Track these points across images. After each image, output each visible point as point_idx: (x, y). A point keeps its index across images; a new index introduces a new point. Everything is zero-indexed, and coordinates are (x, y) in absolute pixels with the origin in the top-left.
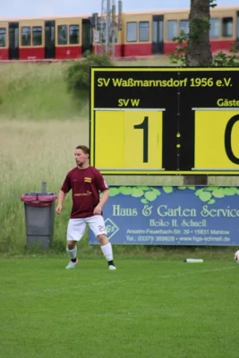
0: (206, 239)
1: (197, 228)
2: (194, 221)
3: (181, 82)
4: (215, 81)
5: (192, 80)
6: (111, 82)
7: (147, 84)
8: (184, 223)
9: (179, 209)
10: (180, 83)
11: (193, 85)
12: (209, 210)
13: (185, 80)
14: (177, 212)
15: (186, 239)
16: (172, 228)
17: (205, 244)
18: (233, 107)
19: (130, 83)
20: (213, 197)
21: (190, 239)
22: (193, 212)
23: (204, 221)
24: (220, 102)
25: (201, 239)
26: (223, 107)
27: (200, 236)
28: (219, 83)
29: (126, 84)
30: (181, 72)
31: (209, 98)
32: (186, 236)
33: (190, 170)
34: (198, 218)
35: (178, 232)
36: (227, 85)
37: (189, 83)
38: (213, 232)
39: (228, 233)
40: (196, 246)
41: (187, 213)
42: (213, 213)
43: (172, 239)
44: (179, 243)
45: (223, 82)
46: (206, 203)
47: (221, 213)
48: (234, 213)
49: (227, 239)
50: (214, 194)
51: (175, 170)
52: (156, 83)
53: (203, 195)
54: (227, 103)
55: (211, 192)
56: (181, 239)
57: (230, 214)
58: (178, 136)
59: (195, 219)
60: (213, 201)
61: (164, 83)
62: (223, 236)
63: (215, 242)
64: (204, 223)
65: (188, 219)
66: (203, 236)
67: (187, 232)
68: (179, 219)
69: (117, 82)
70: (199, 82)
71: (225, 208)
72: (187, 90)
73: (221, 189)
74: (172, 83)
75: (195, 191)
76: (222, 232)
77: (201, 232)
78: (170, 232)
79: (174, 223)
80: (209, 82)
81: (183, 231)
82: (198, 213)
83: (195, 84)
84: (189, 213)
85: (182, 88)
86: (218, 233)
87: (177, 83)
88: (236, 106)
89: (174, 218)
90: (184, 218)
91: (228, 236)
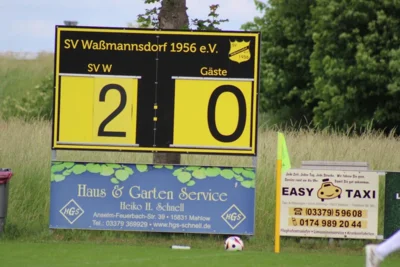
0: (183, 226)
1: (174, 213)
2: (170, 205)
3: (160, 46)
4: (198, 47)
5: (173, 44)
6: (80, 43)
7: (121, 47)
8: (160, 207)
9: (154, 191)
10: (159, 48)
11: (173, 50)
12: (188, 192)
13: (165, 45)
14: (152, 194)
15: (161, 225)
16: (146, 213)
17: (183, 231)
18: (218, 76)
19: (102, 46)
20: (193, 178)
21: (165, 225)
22: (170, 195)
24: (204, 71)
25: (178, 225)
26: (208, 76)
27: (176, 222)
28: (203, 49)
29: (96, 47)
30: (160, 35)
31: (192, 66)
32: (162, 221)
33: (168, 147)
34: (176, 202)
35: (151, 217)
36: (212, 51)
37: (169, 47)
38: (192, 218)
39: (208, 219)
40: (172, 234)
41: (162, 195)
42: (193, 196)
43: (146, 224)
44: (153, 230)
45: (208, 49)
46: (185, 184)
47: (201, 196)
48: (216, 197)
49: (208, 226)
50: (193, 174)
51: (152, 147)
52: (132, 47)
53: (182, 176)
54: (211, 72)
55: (191, 172)
56: (155, 225)
57: (211, 198)
58: (156, 107)
59: (172, 203)
60: (192, 183)
61: (141, 48)
62: (204, 223)
63: (194, 229)
64: (182, 207)
65: (164, 202)
66: (180, 222)
67: (162, 217)
68: (154, 202)
69: (87, 45)
70: (180, 47)
71: (206, 191)
72: (166, 55)
73: (203, 169)
74: (149, 47)
75: (173, 171)
76: (202, 219)
77: (178, 217)
78: (143, 216)
79: (148, 206)
80: (192, 48)
81: (157, 217)
82: (176, 196)
83: (176, 49)
84: (166, 195)
85: (161, 53)
86: (197, 219)
87: (155, 48)
88: (222, 76)
89: (148, 200)
90: (159, 200)
91: (208, 222)
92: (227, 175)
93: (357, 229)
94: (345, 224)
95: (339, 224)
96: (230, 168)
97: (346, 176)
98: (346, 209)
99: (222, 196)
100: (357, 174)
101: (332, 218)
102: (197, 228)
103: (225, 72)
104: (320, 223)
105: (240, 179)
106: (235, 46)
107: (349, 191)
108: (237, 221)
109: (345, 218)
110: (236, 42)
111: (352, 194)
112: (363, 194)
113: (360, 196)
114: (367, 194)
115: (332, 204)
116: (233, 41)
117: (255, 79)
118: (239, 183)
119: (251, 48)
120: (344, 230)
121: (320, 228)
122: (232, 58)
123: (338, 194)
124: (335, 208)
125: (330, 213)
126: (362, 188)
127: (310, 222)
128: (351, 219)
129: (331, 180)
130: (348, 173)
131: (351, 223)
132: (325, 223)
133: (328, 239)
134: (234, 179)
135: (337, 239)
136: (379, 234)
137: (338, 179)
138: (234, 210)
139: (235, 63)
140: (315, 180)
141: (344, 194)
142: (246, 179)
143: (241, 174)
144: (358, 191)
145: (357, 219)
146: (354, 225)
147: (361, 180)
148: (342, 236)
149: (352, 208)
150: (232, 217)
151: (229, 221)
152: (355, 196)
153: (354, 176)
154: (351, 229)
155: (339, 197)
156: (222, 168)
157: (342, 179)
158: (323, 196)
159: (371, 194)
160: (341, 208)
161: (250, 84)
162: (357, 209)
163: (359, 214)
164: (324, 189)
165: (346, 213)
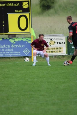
0: (13, 55)
1: (10, 51)
2: (9, 49)
3: (4, 5)
4: (14, 4)
5: (7, 4)
8: (6, 50)
9: (4, 46)
11: (7, 6)
12: (14, 45)
13: (5, 4)
14: (4, 47)
15: (7, 55)
16: (2, 52)
17: (13, 56)
18: (20, 12)
20: (15, 41)
21: (8, 55)
22: (9, 46)
23: (12, 49)
25: (11, 55)
26: (17, 12)
27: (11, 54)
28: (15, 5)
30: (3, 2)
31: (12, 10)
32: (7, 54)
33: (7, 33)
35: (4, 53)
36: (18, 5)
37: (6, 5)
38: (15, 52)
39: (20, 52)
41: (7, 47)
42: (15, 46)
43: (3, 55)
44: (5, 56)
45: (17, 5)
46: (13, 43)
47: (17, 46)
48: (21, 46)
49: (20, 55)
50: (15, 40)
51: (3, 33)
53: (12, 41)
54: (18, 11)
55: (14, 40)
56: (5, 55)
57: (20, 46)
58: (3, 22)
59: (9, 48)
60: (15, 43)
62: (18, 53)
63: (16, 55)
64: (12, 50)
65: (7, 49)
66: (12, 54)
67: (7, 53)
68: (5, 49)
70: (9, 5)
71: (19, 45)
72: (5, 7)
73: (17, 39)
74: (0, 5)
75: (9, 40)
76: (18, 52)
77: (11, 52)
78: (2, 53)
79: (3, 50)
80: (12, 5)
81: (6, 53)
83: (8, 5)
85: (4, 7)
86: (16, 52)
87: (2, 5)
88: (21, 12)
89: (3, 48)
90: (6, 48)
91: (20, 53)
92: (24, 40)
93: (60, 53)
94: (57, 52)
95: (55, 52)
96: (25, 38)
97: (56, 38)
98: (57, 47)
99: (23, 46)
100: (59, 37)
101: (53, 50)
102: (17, 55)
103: (22, 11)
105: (27, 41)
106: (24, 4)
107: (58, 42)
108: (27, 53)
109: (57, 50)
110: (24, 2)
111: (58, 43)
112: (61, 43)
113: (60, 43)
114: (62, 43)
115: (53, 46)
116: (23, 2)
117: (30, 13)
118: (27, 42)
119: (29, 4)
120: (57, 53)
121: (50, 53)
122: (23, 7)
123: (55, 43)
124: (54, 47)
125: (53, 49)
126: (61, 41)
127: (47, 52)
128: (58, 50)
129: (53, 40)
130: (57, 37)
131: (58, 51)
132: (51, 52)
133: (53, 56)
134: (26, 41)
135: (55, 56)
136: (66, 54)
137: (54, 39)
138: (26, 50)
139: (24, 8)
140: (48, 40)
141: (56, 43)
142: (29, 41)
143: (28, 40)
144: (60, 42)
145: (60, 50)
146: (59, 52)
147: (61, 39)
148: (56, 55)
149: (59, 47)
150: (26, 52)
151: (25, 53)
152: (59, 43)
153: (59, 38)
154: (59, 53)
155: (55, 44)
156: (23, 38)
157: (55, 39)
158: (51, 44)
159: (63, 43)
160: (56, 47)
161: (29, 14)
162: (60, 47)
163: (61, 48)
164: (51, 42)
165: (57, 48)
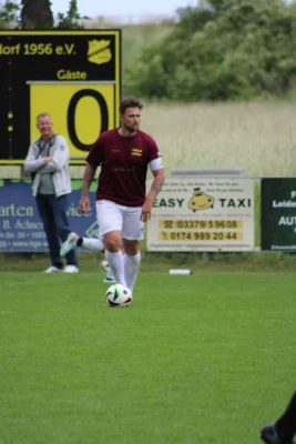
0: (45, 245)
1: (35, 230)
2: (30, 222)
3: (13, 48)
4: (54, 47)
5: (26, 46)
8: (19, 224)
9: (12, 207)
10: (11, 50)
11: (27, 53)
13: (18, 47)
14: (10, 211)
15: (20, 244)
16: (4, 231)
17: (44, 251)
18: (77, 80)
21: (25, 244)
22: (30, 211)
24: (61, 74)
25: (39, 244)
26: (65, 80)
27: (37, 240)
28: (59, 50)
30: (13, 37)
31: (47, 70)
32: (22, 240)
34: (36, 218)
35: (10, 235)
36: (69, 52)
37: (22, 50)
40: (32, 254)
41: (21, 212)
43: (4, 244)
44: (12, 250)
45: (65, 50)
51: (7, 158)
54: (69, 75)
56: (15, 244)
57: (74, 212)
58: (10, 116)
59: (32, 219)
65: (23, 220)
66: (42, 241)
67: (22, 235)
68: (12, 220)
70: (35, 49)
74: (1, 50)
77: (39, 235)
78: (1, 235)
79: (6, 224)
80: (47, 50)
81: (16, 234)
83: (30, 51)
84: (25, 211)
85: (13, 57)
87: (7, 50)
88: (81, 80)
89: (6, 218)
90: (18, 217)
93: (232, 242)
94: (219, 236)
95: (212, 236)
97: (218, 184)
98: (220, 219)
100: (230, 181)
101: (205, 230)
103: (83, 75)
104: (192, 236)
106: (94, 46)
107: (223, 200)
109: (219, 230)
110: (95, 42)
111: (226, 203)
112: (237, 203)
113: (234, 205)
114: (242, 203)
115: (207, 215)
116: (92, 40)
117: (117, 82)
119: (112, 47)
120: (218, 242)
121: (193, 242)
122: (91, 59)
123: (210, 204)
124: (207, 219)
125: (203, 224)
126: (236, 197)
127: (181, 236)
128: (226, 230)
129: (203, 189)
130: (220, 181)
131: (225, 235)
132: (197, 236)
133: (200, 253)
135: (211, 253)
137: (211, 187)
139: (94, 65)
140: (185, 190)
141: (218, 204)
144: (232, 200)
145: (232, 230)
146: (229, 237)
147: (235, 187)
148: (215, 250)
149: (226, 219)
150: (96, 233)
152: (229, 205)
153: (228, 184)
154: (226, 242)
155: (212, 206)
157: (215, 187)
158: (194, 207)
159: (246, 203)
160: (214, 219)
161: (111, 88)
162: (232, 219)
163: (234, 224)
165: (220, 224)
